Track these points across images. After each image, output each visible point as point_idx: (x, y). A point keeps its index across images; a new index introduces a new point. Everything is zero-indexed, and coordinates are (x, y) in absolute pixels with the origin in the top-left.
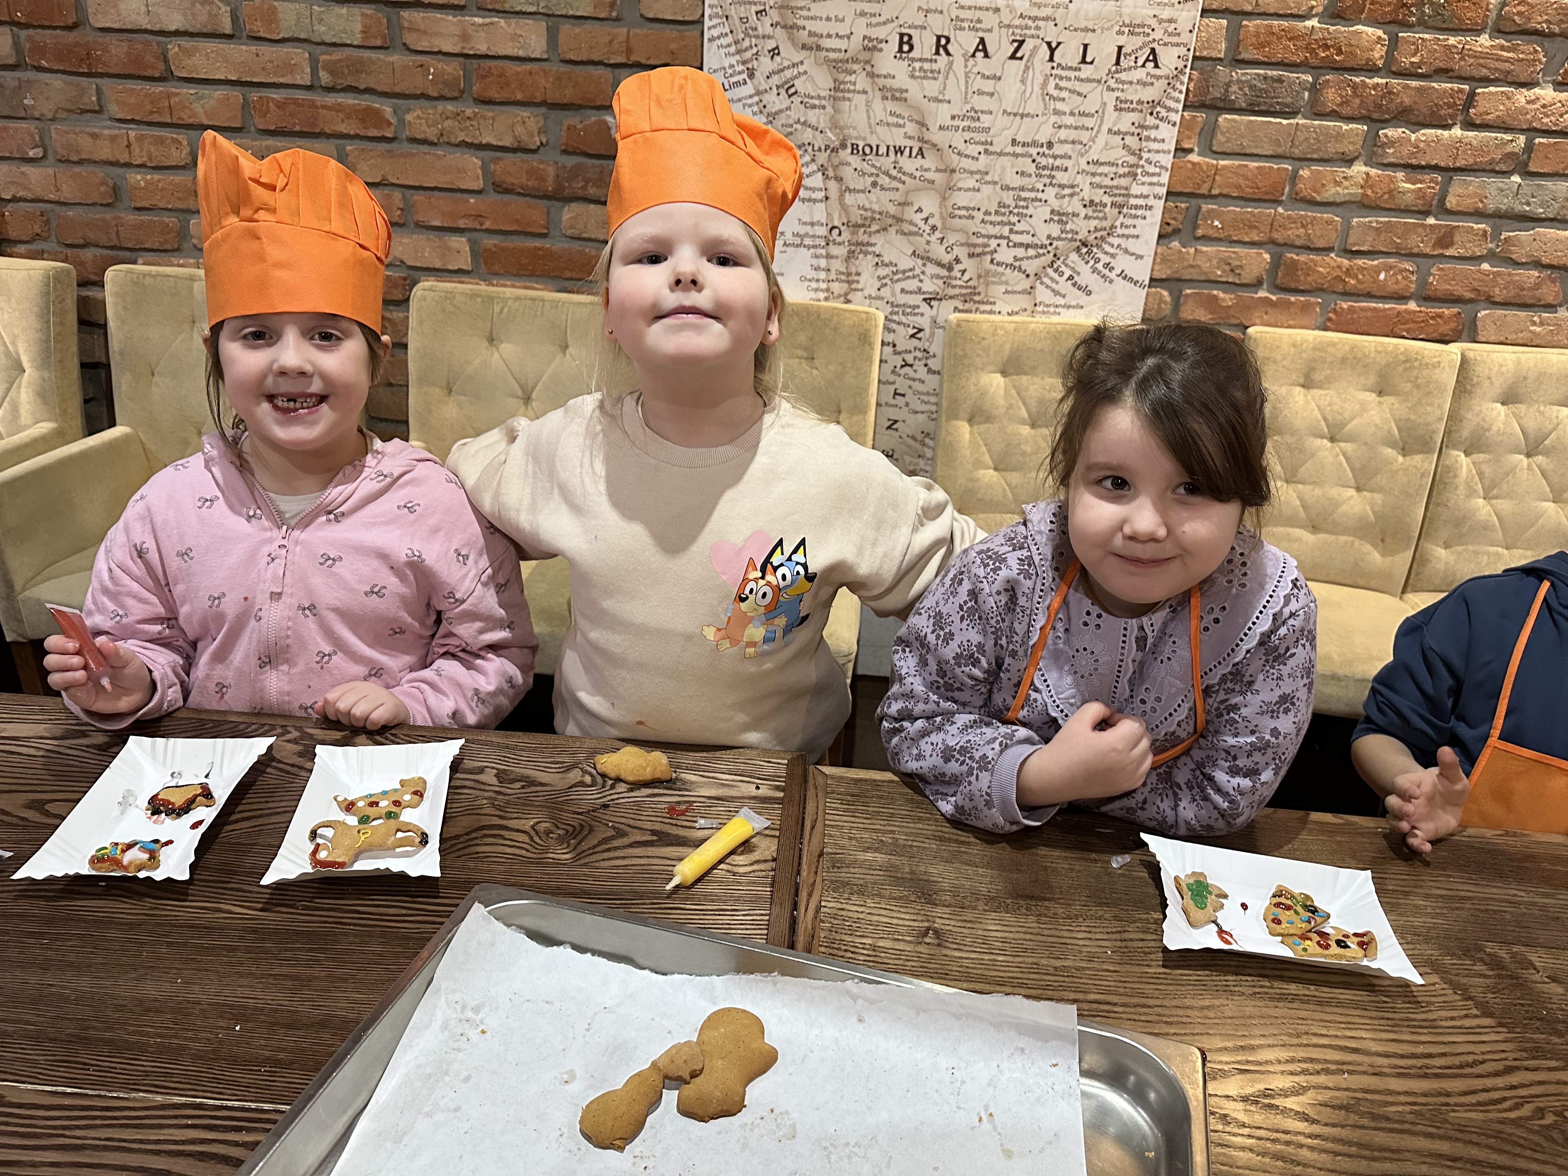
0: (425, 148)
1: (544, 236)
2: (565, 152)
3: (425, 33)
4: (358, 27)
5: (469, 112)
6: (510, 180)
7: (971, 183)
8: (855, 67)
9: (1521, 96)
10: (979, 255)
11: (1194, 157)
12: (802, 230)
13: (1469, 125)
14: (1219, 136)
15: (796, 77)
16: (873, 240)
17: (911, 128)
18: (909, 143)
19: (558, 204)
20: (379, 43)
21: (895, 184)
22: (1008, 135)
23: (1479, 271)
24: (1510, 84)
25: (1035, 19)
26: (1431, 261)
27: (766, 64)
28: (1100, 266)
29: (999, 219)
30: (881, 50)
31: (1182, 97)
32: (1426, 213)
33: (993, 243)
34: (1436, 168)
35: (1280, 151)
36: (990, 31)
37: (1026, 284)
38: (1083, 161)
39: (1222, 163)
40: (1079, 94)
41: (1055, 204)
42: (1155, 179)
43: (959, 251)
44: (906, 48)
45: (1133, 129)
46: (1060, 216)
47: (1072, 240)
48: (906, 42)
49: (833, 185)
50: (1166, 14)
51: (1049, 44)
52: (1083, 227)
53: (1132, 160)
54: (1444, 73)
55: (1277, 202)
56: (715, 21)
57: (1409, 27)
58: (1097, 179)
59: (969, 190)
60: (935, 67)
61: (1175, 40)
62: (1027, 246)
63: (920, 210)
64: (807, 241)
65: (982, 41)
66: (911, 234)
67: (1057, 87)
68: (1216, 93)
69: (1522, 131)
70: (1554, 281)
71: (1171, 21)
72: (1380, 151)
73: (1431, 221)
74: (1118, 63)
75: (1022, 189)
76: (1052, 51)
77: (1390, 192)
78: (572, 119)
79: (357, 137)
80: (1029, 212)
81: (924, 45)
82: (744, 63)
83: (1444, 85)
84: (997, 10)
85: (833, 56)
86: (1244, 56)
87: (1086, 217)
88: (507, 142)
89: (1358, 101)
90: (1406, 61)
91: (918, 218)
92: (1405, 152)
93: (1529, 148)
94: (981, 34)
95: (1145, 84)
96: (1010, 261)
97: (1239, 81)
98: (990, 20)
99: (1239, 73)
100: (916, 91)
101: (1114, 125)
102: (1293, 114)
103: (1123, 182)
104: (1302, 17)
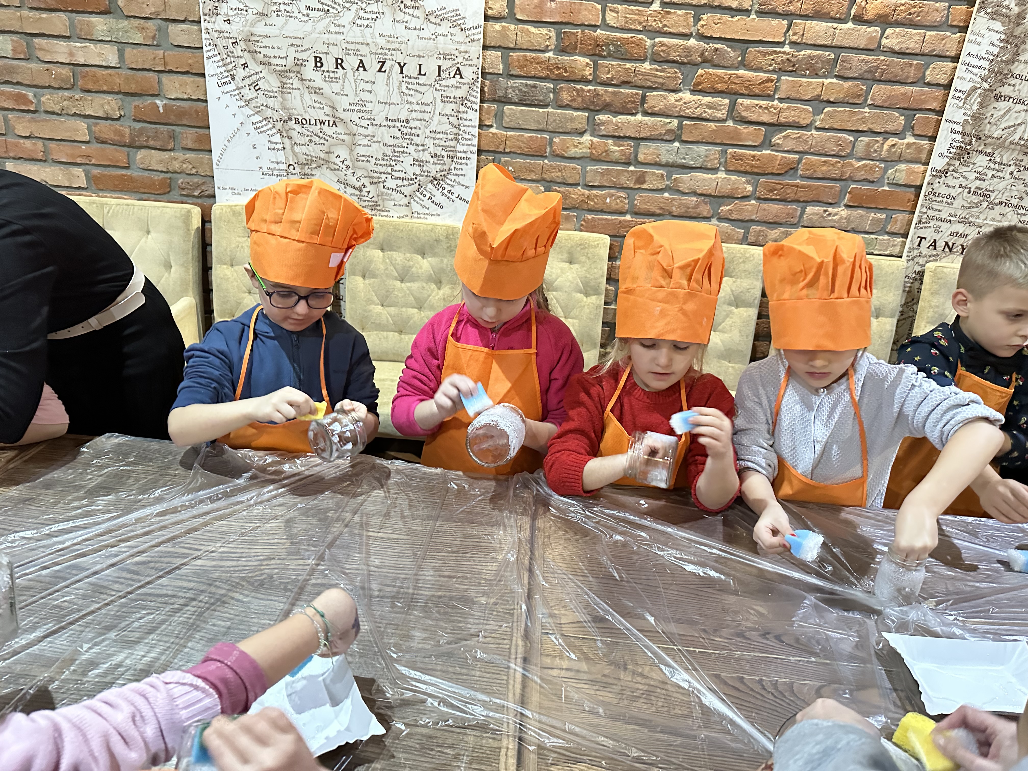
0: (55, 117)
1: (127, 168)
2: (134, 120)
3: (48, 51)
4: (10, 47)
5: (77, 97)
6: (104, 136)
7: (365, 142)
8: (292, 75)
9: (672, 97)
10: (376, 183)
11: (493, 130)
12: (273, 166)
13: (646, 113)
14: (505, 118)
15: (258, 80)
16: (313, 173)
17: (327, 110)
18: (327, 118)
19: (134, 150)
20: (22, 57)
21: (322, 141)
22: (383, 115)
23: (663, 198)
24: (666, 90)
25: (390, 50)
26: (636, 192)
27: (240, 73)
28: (445, 192)
29: (385, 163)
30: (305, 66)
31: (479, 95)
32: (629, 164)
33: (384, 177)
34: (629, 138)
35: (541, 127)
36: (365, 56)
37: (405, 201)
38: (427, 131)
39: (509, 133)
40: (420, 92)
41: (415, 155)
42: (469, 142)
43: (363, 180)
44: (319, 64)
45: (453, 113)
46: (418, 162)
47: (427, 176)
48: (318, 62)
49: (286, 141)
50: (463, 48)
51: (399, 64)
52: (434, 169)
53: (455, 131)
54: (626, 83)
55: (543, 157)
56: (209, 48)
57: (604, 57)
58: (437, 142)
59: (364, 145)
60: (337, 75)
61: (470, 63)
62: (403, 179)
63: (338, 156)
64: (276, 172)
65: (361, 61)
66: (335, 170)
67: (407, 88)
68: (501, 93)
69: (676, 117)
70: (706, 203)
71: (466, 52)
72: (597, 127)
73: (632, 168)
74: (439, 75)
75: (395, 146)
76: (402, 68)
77: (606, 151)
78: (137, 102)
79: (13, 110)
80: (401, 159)
81: (329, 64)
82: (228, 71)
83: (627, 91)
84: (368, 44)
85: (278, 68)
86: (513, 72)
87: (434, 163)
88: (100, 114)
89: (580, 99)
90: (604, 76)
91: (338, 161)
92: (611, 129)
93: (680, 126)
94: (360, 58)
95: (456, 87)
96: (395, 187)
97: (512, 87)
98: (364, 50)
99: (511, 83)
100: (327, 88)
101: (443, 110)
102: (546, 106)
103: (452, 143)
104: (543, 51)
